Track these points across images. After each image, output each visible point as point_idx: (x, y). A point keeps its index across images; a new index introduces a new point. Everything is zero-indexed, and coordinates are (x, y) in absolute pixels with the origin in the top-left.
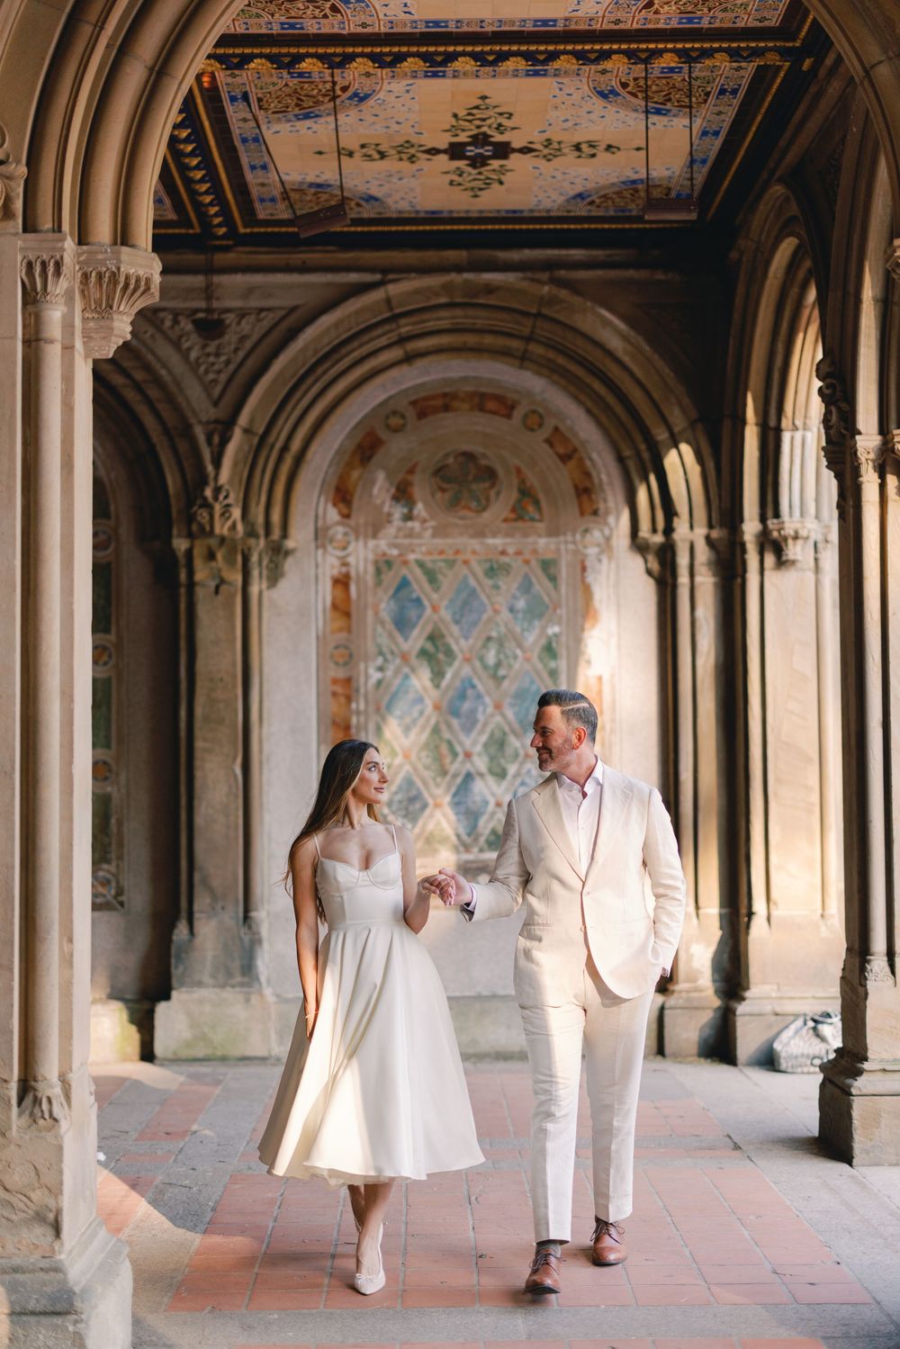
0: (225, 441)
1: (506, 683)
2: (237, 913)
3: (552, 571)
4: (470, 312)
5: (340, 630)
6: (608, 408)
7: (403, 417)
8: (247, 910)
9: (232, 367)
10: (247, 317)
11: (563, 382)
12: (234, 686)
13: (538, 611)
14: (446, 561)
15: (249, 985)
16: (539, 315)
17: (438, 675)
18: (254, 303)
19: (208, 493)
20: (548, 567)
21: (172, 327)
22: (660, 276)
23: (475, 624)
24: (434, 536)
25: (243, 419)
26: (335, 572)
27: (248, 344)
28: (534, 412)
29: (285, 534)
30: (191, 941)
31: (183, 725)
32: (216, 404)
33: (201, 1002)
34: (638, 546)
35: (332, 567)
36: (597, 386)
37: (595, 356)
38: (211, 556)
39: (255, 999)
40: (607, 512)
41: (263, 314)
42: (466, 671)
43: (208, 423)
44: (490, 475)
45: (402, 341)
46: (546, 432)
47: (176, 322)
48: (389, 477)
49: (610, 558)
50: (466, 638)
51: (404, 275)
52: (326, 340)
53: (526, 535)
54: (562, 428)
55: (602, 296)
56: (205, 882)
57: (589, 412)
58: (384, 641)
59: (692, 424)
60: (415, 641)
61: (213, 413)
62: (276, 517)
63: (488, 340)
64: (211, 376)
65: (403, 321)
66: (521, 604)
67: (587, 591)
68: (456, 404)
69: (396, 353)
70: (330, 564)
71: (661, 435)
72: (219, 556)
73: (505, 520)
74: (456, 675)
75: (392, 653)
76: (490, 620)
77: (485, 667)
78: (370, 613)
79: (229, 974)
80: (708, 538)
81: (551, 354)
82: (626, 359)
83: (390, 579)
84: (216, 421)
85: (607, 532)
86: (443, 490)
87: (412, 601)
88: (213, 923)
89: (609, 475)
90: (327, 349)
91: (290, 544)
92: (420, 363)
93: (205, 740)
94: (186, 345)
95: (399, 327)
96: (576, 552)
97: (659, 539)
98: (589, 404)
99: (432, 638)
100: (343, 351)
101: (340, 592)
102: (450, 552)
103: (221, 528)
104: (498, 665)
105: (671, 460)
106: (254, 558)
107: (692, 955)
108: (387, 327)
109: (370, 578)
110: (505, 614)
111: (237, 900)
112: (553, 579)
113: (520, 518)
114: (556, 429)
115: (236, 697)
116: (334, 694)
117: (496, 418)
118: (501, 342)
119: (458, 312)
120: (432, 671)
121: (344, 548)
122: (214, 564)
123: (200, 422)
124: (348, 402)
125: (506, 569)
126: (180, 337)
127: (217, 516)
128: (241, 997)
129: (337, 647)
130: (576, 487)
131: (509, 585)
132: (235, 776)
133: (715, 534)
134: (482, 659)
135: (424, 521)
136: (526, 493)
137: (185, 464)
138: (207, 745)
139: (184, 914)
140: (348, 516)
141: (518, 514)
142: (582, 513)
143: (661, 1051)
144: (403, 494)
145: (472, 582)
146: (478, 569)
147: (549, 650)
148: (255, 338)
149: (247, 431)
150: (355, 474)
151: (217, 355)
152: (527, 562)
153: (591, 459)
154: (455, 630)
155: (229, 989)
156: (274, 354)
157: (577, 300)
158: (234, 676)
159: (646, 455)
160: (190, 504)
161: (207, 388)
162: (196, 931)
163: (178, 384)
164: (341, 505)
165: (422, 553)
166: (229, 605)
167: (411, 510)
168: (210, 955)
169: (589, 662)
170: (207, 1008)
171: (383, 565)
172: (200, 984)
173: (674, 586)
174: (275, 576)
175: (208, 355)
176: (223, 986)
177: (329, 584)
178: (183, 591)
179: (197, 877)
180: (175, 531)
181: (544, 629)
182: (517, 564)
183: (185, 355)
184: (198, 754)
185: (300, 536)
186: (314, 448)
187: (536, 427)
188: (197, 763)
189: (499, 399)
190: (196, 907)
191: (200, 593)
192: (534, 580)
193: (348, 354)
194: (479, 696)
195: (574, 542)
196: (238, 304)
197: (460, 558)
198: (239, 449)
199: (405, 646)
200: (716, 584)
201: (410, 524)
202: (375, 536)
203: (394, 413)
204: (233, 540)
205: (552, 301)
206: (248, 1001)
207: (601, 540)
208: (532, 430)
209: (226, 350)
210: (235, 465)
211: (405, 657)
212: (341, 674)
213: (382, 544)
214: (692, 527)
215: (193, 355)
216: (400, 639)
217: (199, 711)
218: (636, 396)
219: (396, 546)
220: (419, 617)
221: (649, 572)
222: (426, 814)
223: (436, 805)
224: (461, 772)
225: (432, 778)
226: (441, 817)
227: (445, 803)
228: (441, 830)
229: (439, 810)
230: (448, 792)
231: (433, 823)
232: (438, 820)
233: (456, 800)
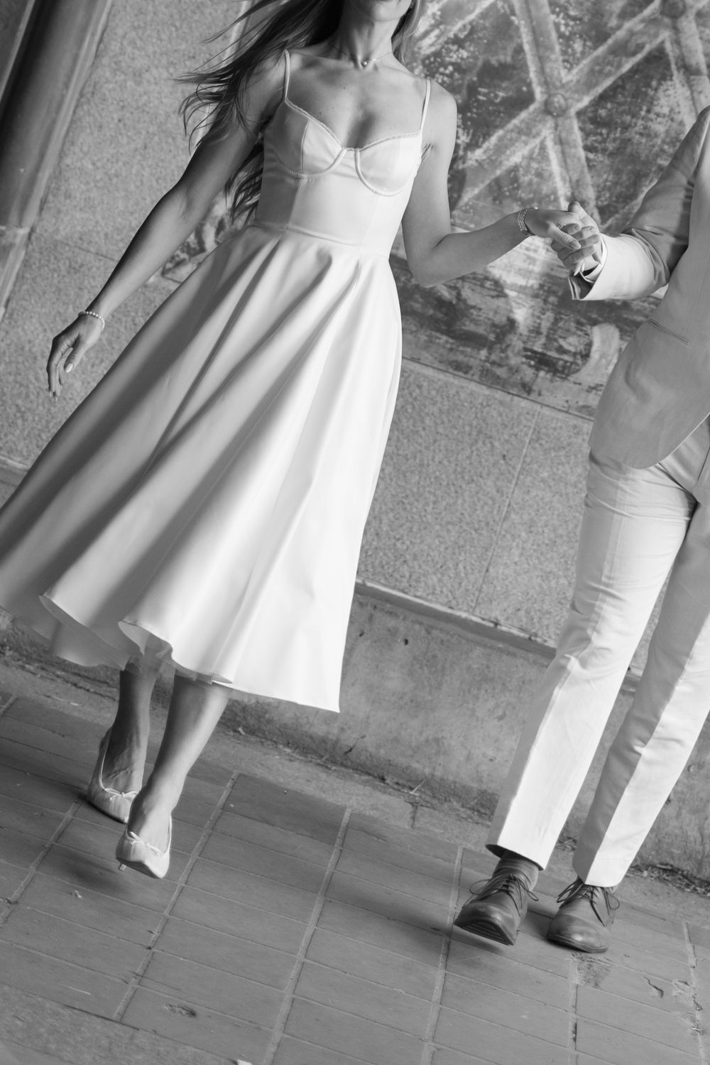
222: (516, 121)
223: (547, 109)
224: (640, 47)
225: (561, 36)
226: (550, 144)
227: (573, 112)
228: (539, 174)
229: (550, 122)
230: (589, 85)
231: (525, 151)
232: (543, 148)
233: (603, 112)
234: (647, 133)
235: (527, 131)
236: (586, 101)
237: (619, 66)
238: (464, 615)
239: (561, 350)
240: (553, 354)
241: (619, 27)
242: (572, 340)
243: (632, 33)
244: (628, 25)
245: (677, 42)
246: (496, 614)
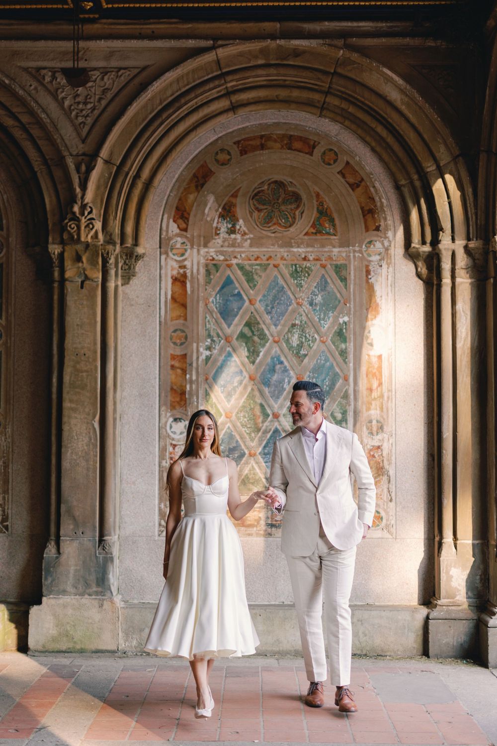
0: (90, 169)
1: (306, 360)
2: (94, 537)
3: (344, 273)
4: (282, 71)
5: (178, 317)
6: (388, 147)
7: (229, 153)
8: (102, 535)
9: (96, 112)
10: (109, 74)
11: (353, 127)
12: (95, 360)
13: (331, 305)
14: (260, 265)
15: (102, 593)
16: (335, 73)
17: (253, 354)
18: (114, 63)
19: (76, 209)
20: (340, 271)
21: (51, 82)
22: (431, 43)
23: (282, 314)
24: (251, 246)
25: (104, 153)
26: (175, 273)
27: (109, 95)
28: (331, 150)
29: (136, 243)
30: (57, 558)
31: (54, 390)
32: (83, 141)
33: (65, 606)
34: (410, 254)
35: (173, 269)
36: (380, 129)
37: (379, 106)
38: (78, 259)
39: (107, 605)
40: (387, 229)
41: (122, 71)
42: (276, 350)
43: (77, 155)
44: (296, 198)
45: (228, 94)
46: (340, 166)
47: (54, 77)
48: (217, 200)
49: (388, 264)
50: (276, 325)
51: (231, 42)
52: (169, 93)
53: (323, 246)
54: (351, 162)
55: (386, 58)
56: (69, 512)
57: (373, 150)
58: (212, 326)
59: (455, 159)
60: (237, 326)
61: (82, 148)
62: (129, 229)
63: (296, 93)
64: (80, 119)
65: (229, 78)
66: (319, 299)
67: (371, 288)
68: (270, 144)
69: (224, 103)
70: (171, 267)
71: (430, 167)
72: (84, 259)
73: (306, 234)
74: (267, 353)
75: (218, 336)
76: (294, 311)
77: (290, 348)
78: (201, 304)
79: (87, 585)
80: (466, 248)
81: (344, 105)
82: (403, 108)
83: (218, 278)
84: (84, 154)
85: (386, 244)
86: (259, 211)
87: (234, 295)
88: (75, 544)
89: (388, 199)
90: (170, 99)
91: (140, 250)
92: (242, 112)
93: (71, 401)
94: (60, 96)
95: (226, 82)
96: (362, 259)
97: (427, 248)
98: (373, 144)
99: (248, 324)
100: (183, 101)
101: (178, 288)
102: (264, 258)
103: (86, 237)
104: (301, 346)
105: (438, 187)
106: (112, 261)
107: (452, 577)
108: (217, 83)
109: (202, 278)
110: (306, 307)
111: (95, 527)
112: (344, 280)
113: (319, 232)
114: (348, 163)
115: (96, 367)
116: (172, 367)
117: (301, 154)
118: (305, 95)
119: (272, 71)
120: (248, 350)
121: (183, 255)
122: (80, 264)
123: (71, 155)
124: (185, 142)
125: (308, 272)
126: (57, 90)
127: (83, 228)
128: (96, 603)
129: (175, 331)
130: (362, 208)
131: (310, 284)
132: (95, 429)
133: (472, 244)
134: (287, 341)
135: (245, 234)
136: (323, 213)
137: (59, 187)
138: (73, 405)
139: (53, 538)
140: (186, 230)
141: (317, 229)
142: (367, 229)
143: (426, 653)
144: (228, 213)
145: (281, 282)
146: (286, 272)
147: (341, 335)
148: (115, 90)
149: (106, 162)
150: (191, 197)
151: (85, 103)
152: (323, 266)
153: (374, 187)
154: (267, 318)
155: (86, 596)
156: (129, 103)
157: (366, 61)
158: (96, 352)
159: (418, 184)
160: (63, 218)
161: (77, 128)
162: (61, 551)
163: (55, 126)
164: (180, 221)
165: (243, 259)
166: (92, 297)
167: (234, 226)
168: (72, 569)
169: (371, 345)
170: (70, 611)
171: (212, 267)
172: (64, 592)
173: (439, 286)
174: (128, 276)
175: (79, 103)
176: (82, 594)
177: (170, 281)
178: (56, 285)
179: (63, 508)
180: (50, 239)
181: (336, 318)
182: (316, 268)
183: (61, 103)
184: (66, 412)
185: (148, 245)
186: (159, 176)
187: (332, 162)
188: (65, 419)
189: (304, 140)
190: (62, 532)
191: (69, 286)
192: (329, 280)
193: (186, 104)
194: (285, 370)
195: (360, 252)
196: (102, 64)
197: (271, 262)
198: (101, 175)
199: (228, 331)
200: (471, 284)
201: (233, 236)
202: (205, 246)
203: (222, 150)
204: (96, 246)
205: (346, 62)
206: (101, 606)
207: (382, 250)
208: (330, 164)
209: (92, 100)
210: (98, 187)
211: (228, 339)
212: (178, 351)
213: (212, 251)
214: (453, 240)
215: (67, 103)
216: (225, 326)
217: (67, 379)
218: (411, 137)
219: (222, 253)
220: (240, 308)
221: (419, 275)
222: (243, 462)
223: (250, 455)
224: (270, 429)
225: (248, 434)
226: (254, 465)
227: (258, 454)
228: (254, 474)
229: (252, 459)
230: (260, 445)
231: (248, 469)
233: (266, 451)
235: (247, 463)
236: (260, 449)
237: (266, 437)
238: (274, 603)
239: (276, 521)
240: (274, 523)
241: (263, 426)
242: (278, 517)
243: (267, 426)
244: (265, 424)
245: (280, 425)
246: (282, 600)
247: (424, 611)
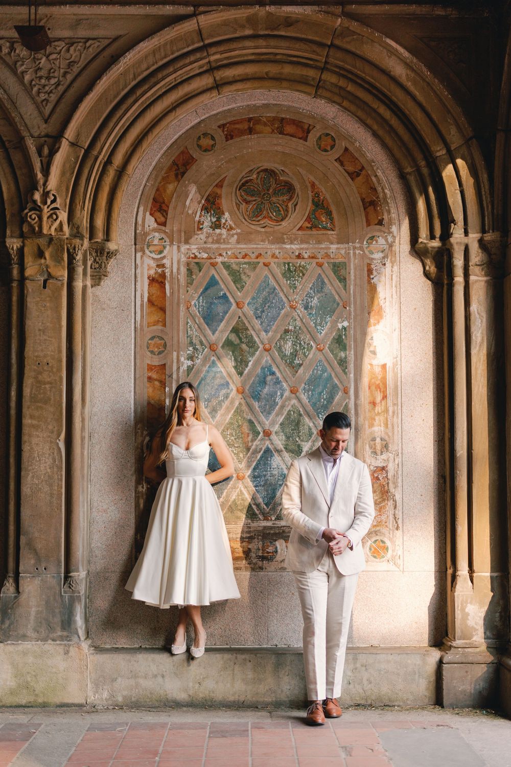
0: (53, 152)
1: (301, 371)
2: (59, 573)
3: (343, 272)
4: (272, 42)
5: (156, 323)
6: (392, 130)
7: (213, 138)
8: (68, 570)
9: (61, 88)
10: (75, 45)
11: (353, 108)
12: (59, 370)
13: (329, 308)
14: (249, 263)
15: (68, 639)
16: (332, 45)
17: (240, 364)
18: (82, 33)
19: (37, 196)
20: (339, 270)
21: (9, 53)
22: (439, 12)
23: (274, 319)
24: (238, 242)
25: (70, 133)
26: (152, 272)
27: (76, 69)
28: (328, 135)
29: (107, 237)
30: (16, 597)
31: (13, 404)
32: (46, 121)
33: (25, 653)
34: (417, 251)
35: (149, 268)
36: (382, 110)
37: (382, 83)
38: (40, 254)
39: (73, 651)
40: (391, 223)
41: (90, 42)
42: (266, 359)
43: (39, 137)
44: (289, 188)
45: (211, 70)
46: (337, 153)
47: (12, 48)
48: (199, 191)
49: (393, 263)
50: (266, 331)
51: (214, 8)
52: (144, 66)
53: (319, 242)
54: (351, 148)
55: (389, 27)
56: (30, 544)
57: (375, 135)
58: (194, 333)
59: (467, 142)
60: (222, 333)
61: (44, 129)
62: (100, 222)
63: (288, 70)
64: (43, 96)
65: (212, 50)
66: (315, 302)
67: (373, 289)
68: (259, 127)
69: (207, 81)
70: (147, 266)
71: (440, 152)
72: (47, 255)
73: (300, 229)
74: (258, 362)
75: (202, 343)
76: (286, 315)
77: (283, 357)
78: (182, 308)
79: (51, 629)
80: (481, 241)
81: (342, 83)
82: (409, 84)
83: (201, 279)
84: (47, 136)
85: (390, 239)
86: (247, 202)
87: (219, 298)
88: (37, 581)
89: (392, 190)
90: (146, 74)
91: (112, 246)
92: (227, 90)
93: (32, 417)
94: (20, 70)
95: (208, 55)
96: (363, 256)
97: (436, 244)
98: (375, 127)
99: (235, 330)
100: (160, 76)
101: (155, 290)
102: (253, 256)
103: (49, 229)
104: (295, 354)
105: (448, 172)
106: (79, 257)
107: (468, 614)
108: (198, 55)
109: (182, 278)
110: (301, 310)
111: (59, 562)
112: (343, 280)
113: (314, 227)
114: (346, 149)
115: (61, 378)
116: (150, 378)
117: (294, 139)
118: (299, 71)
119: (261, 42)
120: (236, 360)
121: (161, 252)
122: (43, 261)
123: (32, 137)
124: (164, 123)
125: (302, 271)
126: (16, 63)
127: (45, 219)
128: (61, 650)
129: (152, 338)
130: (363, 200)
131: (305, 285)
132: (59, 449)
133: (488, 237)
134: (280, 349)
135: (231, 228)
136: (319, 205)
137: (18, 173)
138: (34, 422)
139: (11, 574)
140: (164, 224)
141: (313, 224)
142: (368, 224)
143: (439, 702)
144: (212, 204)
145: (272, 282)
146: (278, 272)
147: (340, 342)
148: (81, 64)
149: (73, 144)
150: (171, 187)
151: (48, 78)
152: (320, 265)
153: (376, 176)
154: (257, 323)
155: (50, 642)
156: (99, 77)
157: (366, 31)
158: (60, 361)
159: (425, 171)
160: (22, 209)
161: (39, 107)
162: (21, 590)
163: (14, 103)
164: (158, 214)
165: (229, 257)
166: (58, 298)
167: (219, 219)
168: (33, 611)
169: (374, 353)
170: (30, 659)
171: (194, 266)
172: (24, 637)
173: (451, 285)
174: (99, 276)
175: (41, 78)
176: (45, 640)
177: (146, 282)
178: (15, 284)
179: (23, 540)
180: (8, 232)
181: (335, 323)
182: (311, 266)
183: (20, 78)
184: (26, 430)
185: (120, 241)
186: (134, 162)
187: (329, 148)
188: (25, 438)
189: (297, 123)
190: (21, 568)
191: (29, 285)
192: (326, 280)
193: (163, 79)
194: (278, 382)
195: (361, 248)
196: (67, 34)
197: (261, 260)
198: (67, 160)
199: (213, 338)
200: (487, 282)
201: (218, 231)
202: (187, 242)
203: (205, 135)
204: (60, 240)
205: (345, 33)
206: (67, 653)
207: (386, 247)
208: (326, 151)
209: (56, 74)
210: (63, 174)
211: (212, 348)
212: (156, 361)
213: (194, 248)
214: (466, 233)
215: (27, 78)
216: (209, 332)
217: (27, 391)
218: (418, 117)
219: (205, 250)
220: (225, 313)
221: (427, 275)
222: (230, 486)
223: (238, 478)
224: (261, 449)
225: (235, 454)
226: (242, 489)
227: (246, 477)
228: (243, 500)
229: (241, 482)
230: (249, 466)
231: (236, 494)
232: (241, 491)
233: (256, 474)
234: (272, 475)
235: (234, 487)
236: (250, 472)
237: (256, 457)
238: (265, 646)
239: (268, 553)
240: (266, 555)
241: (252, 445)
242: (270, 548)
243: (257, 446)
244: (255, 444)
245: (272, 444)
246: (275, 642)
247: (436, 654)
